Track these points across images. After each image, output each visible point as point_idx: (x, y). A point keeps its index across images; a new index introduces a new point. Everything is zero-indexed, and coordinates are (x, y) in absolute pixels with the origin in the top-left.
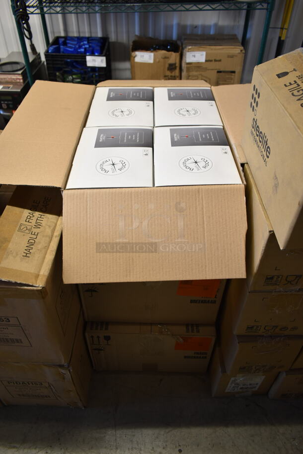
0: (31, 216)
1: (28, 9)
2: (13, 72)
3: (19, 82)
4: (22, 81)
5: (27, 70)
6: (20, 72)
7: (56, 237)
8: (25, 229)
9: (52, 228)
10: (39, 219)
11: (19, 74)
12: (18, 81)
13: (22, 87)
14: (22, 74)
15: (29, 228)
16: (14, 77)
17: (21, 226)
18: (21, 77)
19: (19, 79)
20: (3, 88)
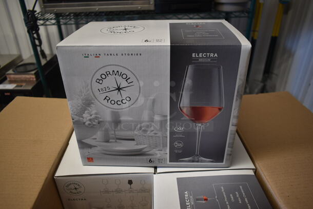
1: (38, 21)
2: (26, 72)
3: (33, 81)
4: (35, 79)
5: (39, 71)
6: (33, 72)
11: (32, 74)
12: (32, 79)
13: (34, 85)
14: (35, 74)
16: (28, 76)
18: (34, 76)
19: (33, 78)
20: (16, 87)
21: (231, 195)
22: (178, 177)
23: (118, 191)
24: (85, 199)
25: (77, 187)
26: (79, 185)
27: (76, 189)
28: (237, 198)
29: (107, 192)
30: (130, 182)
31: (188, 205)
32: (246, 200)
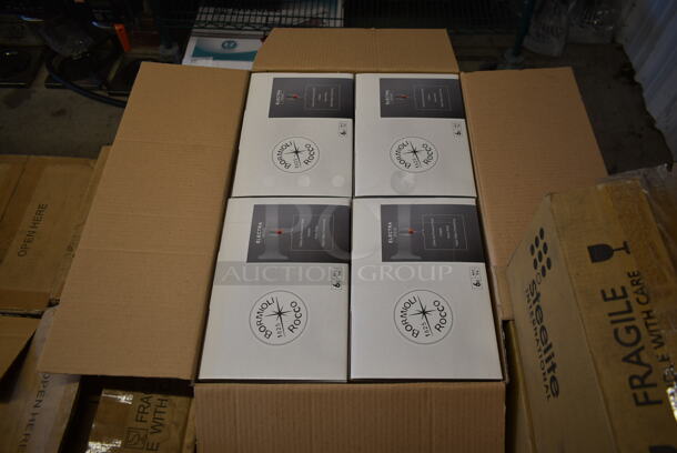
0: (146, 405)
7: (188, 447)
8: (136, 438)
9: (181, 428)
10: (159, 409)
15: (142, 434)
17: (129, 432)
32: (456, 235)
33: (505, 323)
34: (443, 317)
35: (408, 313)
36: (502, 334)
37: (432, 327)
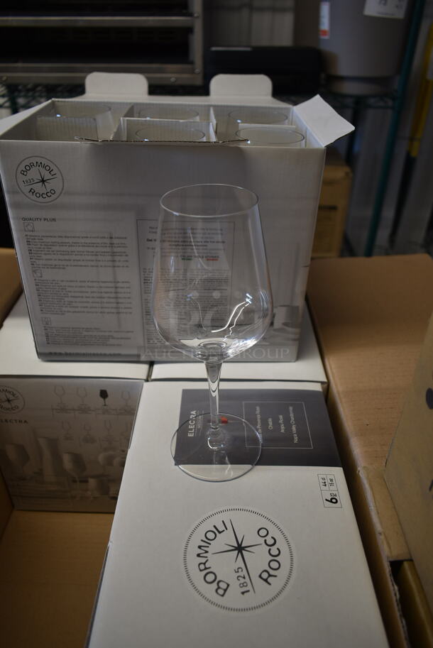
21: (270, 420)
22: (184, 388)
23: (84, 410)
24: (25, 422)
25: (11, 397)
26: (14, 395)
27: (9, 401)
28: (279, 424)
29: (63, 409)
30: (104, 394)
31: (192, 429)
32: (294, 428)
33: (396, 566)
34: (274, 558)
35: (211, 549)
36: (393, 589)
37: (255, 575)
